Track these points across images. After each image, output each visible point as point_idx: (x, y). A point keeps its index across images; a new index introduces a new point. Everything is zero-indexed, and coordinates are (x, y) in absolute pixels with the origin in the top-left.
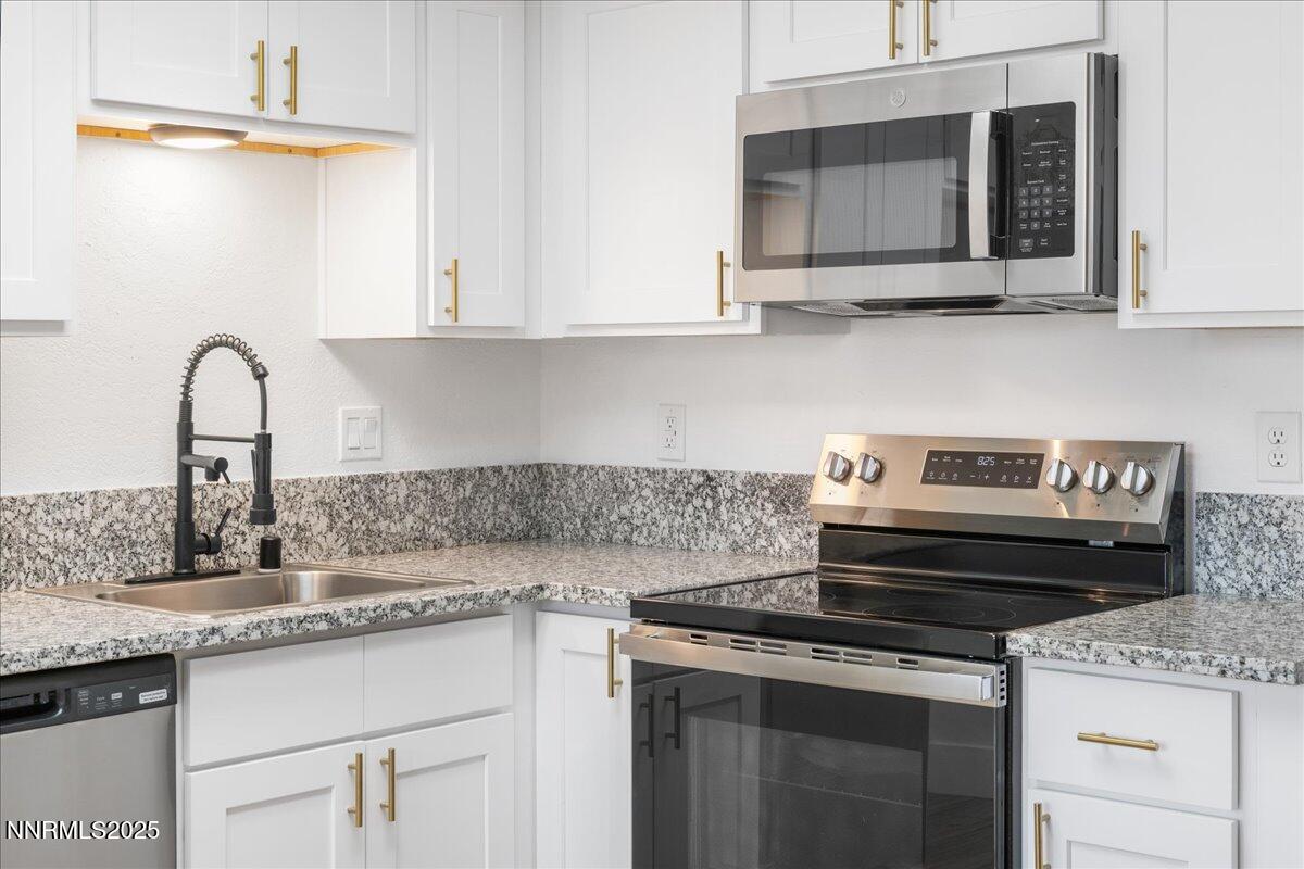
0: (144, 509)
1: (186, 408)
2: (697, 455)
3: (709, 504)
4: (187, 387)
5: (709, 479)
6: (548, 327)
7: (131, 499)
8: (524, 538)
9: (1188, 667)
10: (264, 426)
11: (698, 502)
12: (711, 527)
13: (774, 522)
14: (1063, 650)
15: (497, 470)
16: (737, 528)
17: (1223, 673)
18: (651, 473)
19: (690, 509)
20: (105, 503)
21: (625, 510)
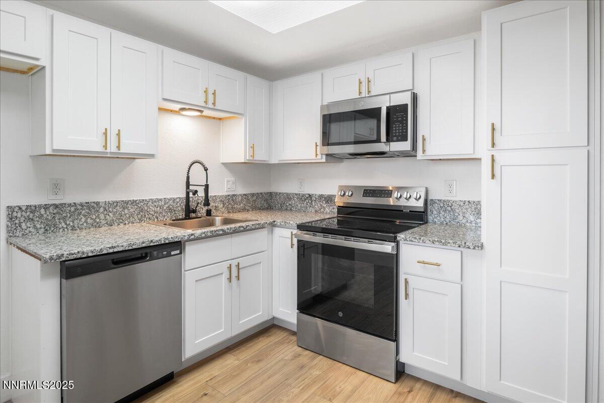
0: (178, 202)
1: (188, 178)
2: (307, 190)
3: (310, 201)
4: (188, 173)
5: (310, 196)
6: (274, 161)
7: (174, 200)
8: (267, 209)
9: (449, 245)
10: (207, 182)
11: (307, 201)
12: (310, 206)
13: (325, 205)
14: (413, 239)
15: (261, 193)
16: (316, 207)
17: (459, 246)
18: (296, 194)
19: (305, 202)
20: (168, 201)
21: (290, 203)
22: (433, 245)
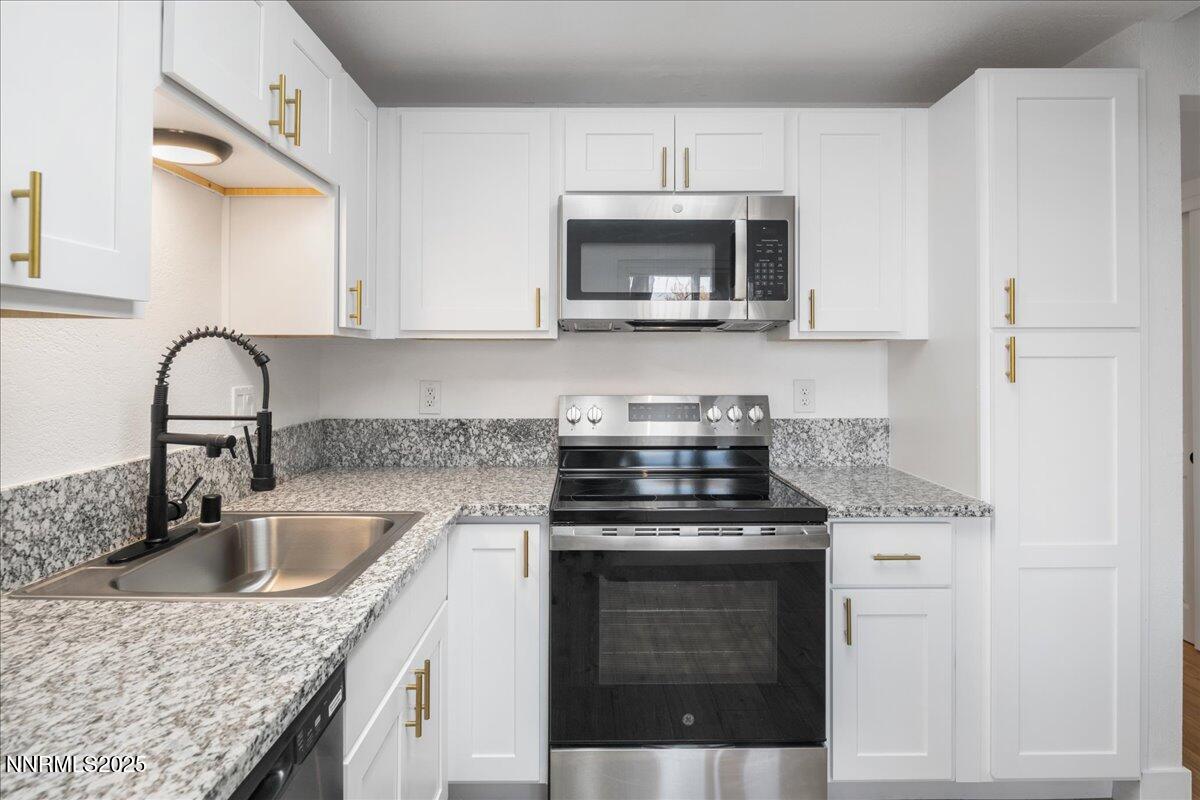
0: (110, 486)
1: (161, 392)
2: (450, 408)
3: (462, 439)
4: (163, 373)
5: (462, 424)
7: (96, 479)
8: (316, 468)
10: (265, 405)
11: (453, 438)
12: (463, 452)
13: (510, 447)
15: (306, 425)
16: (483, 452)
18: (416, 422)
19: (447, 442)
20: (78, 488)
21: (395, 446)
22: (908, 519)
